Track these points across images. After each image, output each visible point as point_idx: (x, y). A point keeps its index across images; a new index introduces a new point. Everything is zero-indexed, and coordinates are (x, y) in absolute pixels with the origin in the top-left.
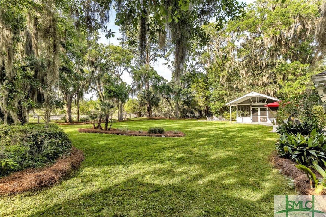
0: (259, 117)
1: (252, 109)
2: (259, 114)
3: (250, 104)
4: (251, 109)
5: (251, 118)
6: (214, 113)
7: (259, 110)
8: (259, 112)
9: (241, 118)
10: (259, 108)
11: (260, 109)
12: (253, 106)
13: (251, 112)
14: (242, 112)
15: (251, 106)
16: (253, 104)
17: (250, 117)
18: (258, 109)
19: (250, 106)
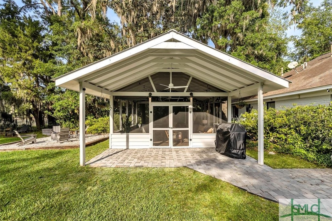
0: (171, 131)
1: (154, 107)
2: (171, 124)
3: (146, 94)
4: (151, 109)
5: (150, 135)
6: (61, 119)
7: (171, 110)
8: (171, 116)
9: (124, 135)
10: (171, 105)
11: (173, 107)
12: (155, 99)
13: (151, 116)
14: (124, 115)
15: (150, 99)
16: (156, 94)
17: (147, 131)
18: (167, 108)
19: (147, 99)
